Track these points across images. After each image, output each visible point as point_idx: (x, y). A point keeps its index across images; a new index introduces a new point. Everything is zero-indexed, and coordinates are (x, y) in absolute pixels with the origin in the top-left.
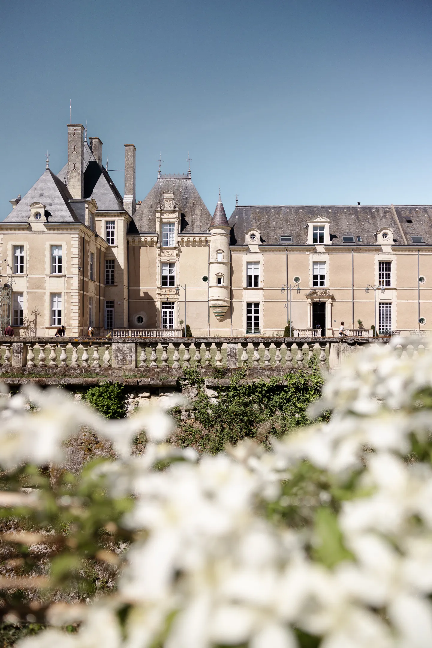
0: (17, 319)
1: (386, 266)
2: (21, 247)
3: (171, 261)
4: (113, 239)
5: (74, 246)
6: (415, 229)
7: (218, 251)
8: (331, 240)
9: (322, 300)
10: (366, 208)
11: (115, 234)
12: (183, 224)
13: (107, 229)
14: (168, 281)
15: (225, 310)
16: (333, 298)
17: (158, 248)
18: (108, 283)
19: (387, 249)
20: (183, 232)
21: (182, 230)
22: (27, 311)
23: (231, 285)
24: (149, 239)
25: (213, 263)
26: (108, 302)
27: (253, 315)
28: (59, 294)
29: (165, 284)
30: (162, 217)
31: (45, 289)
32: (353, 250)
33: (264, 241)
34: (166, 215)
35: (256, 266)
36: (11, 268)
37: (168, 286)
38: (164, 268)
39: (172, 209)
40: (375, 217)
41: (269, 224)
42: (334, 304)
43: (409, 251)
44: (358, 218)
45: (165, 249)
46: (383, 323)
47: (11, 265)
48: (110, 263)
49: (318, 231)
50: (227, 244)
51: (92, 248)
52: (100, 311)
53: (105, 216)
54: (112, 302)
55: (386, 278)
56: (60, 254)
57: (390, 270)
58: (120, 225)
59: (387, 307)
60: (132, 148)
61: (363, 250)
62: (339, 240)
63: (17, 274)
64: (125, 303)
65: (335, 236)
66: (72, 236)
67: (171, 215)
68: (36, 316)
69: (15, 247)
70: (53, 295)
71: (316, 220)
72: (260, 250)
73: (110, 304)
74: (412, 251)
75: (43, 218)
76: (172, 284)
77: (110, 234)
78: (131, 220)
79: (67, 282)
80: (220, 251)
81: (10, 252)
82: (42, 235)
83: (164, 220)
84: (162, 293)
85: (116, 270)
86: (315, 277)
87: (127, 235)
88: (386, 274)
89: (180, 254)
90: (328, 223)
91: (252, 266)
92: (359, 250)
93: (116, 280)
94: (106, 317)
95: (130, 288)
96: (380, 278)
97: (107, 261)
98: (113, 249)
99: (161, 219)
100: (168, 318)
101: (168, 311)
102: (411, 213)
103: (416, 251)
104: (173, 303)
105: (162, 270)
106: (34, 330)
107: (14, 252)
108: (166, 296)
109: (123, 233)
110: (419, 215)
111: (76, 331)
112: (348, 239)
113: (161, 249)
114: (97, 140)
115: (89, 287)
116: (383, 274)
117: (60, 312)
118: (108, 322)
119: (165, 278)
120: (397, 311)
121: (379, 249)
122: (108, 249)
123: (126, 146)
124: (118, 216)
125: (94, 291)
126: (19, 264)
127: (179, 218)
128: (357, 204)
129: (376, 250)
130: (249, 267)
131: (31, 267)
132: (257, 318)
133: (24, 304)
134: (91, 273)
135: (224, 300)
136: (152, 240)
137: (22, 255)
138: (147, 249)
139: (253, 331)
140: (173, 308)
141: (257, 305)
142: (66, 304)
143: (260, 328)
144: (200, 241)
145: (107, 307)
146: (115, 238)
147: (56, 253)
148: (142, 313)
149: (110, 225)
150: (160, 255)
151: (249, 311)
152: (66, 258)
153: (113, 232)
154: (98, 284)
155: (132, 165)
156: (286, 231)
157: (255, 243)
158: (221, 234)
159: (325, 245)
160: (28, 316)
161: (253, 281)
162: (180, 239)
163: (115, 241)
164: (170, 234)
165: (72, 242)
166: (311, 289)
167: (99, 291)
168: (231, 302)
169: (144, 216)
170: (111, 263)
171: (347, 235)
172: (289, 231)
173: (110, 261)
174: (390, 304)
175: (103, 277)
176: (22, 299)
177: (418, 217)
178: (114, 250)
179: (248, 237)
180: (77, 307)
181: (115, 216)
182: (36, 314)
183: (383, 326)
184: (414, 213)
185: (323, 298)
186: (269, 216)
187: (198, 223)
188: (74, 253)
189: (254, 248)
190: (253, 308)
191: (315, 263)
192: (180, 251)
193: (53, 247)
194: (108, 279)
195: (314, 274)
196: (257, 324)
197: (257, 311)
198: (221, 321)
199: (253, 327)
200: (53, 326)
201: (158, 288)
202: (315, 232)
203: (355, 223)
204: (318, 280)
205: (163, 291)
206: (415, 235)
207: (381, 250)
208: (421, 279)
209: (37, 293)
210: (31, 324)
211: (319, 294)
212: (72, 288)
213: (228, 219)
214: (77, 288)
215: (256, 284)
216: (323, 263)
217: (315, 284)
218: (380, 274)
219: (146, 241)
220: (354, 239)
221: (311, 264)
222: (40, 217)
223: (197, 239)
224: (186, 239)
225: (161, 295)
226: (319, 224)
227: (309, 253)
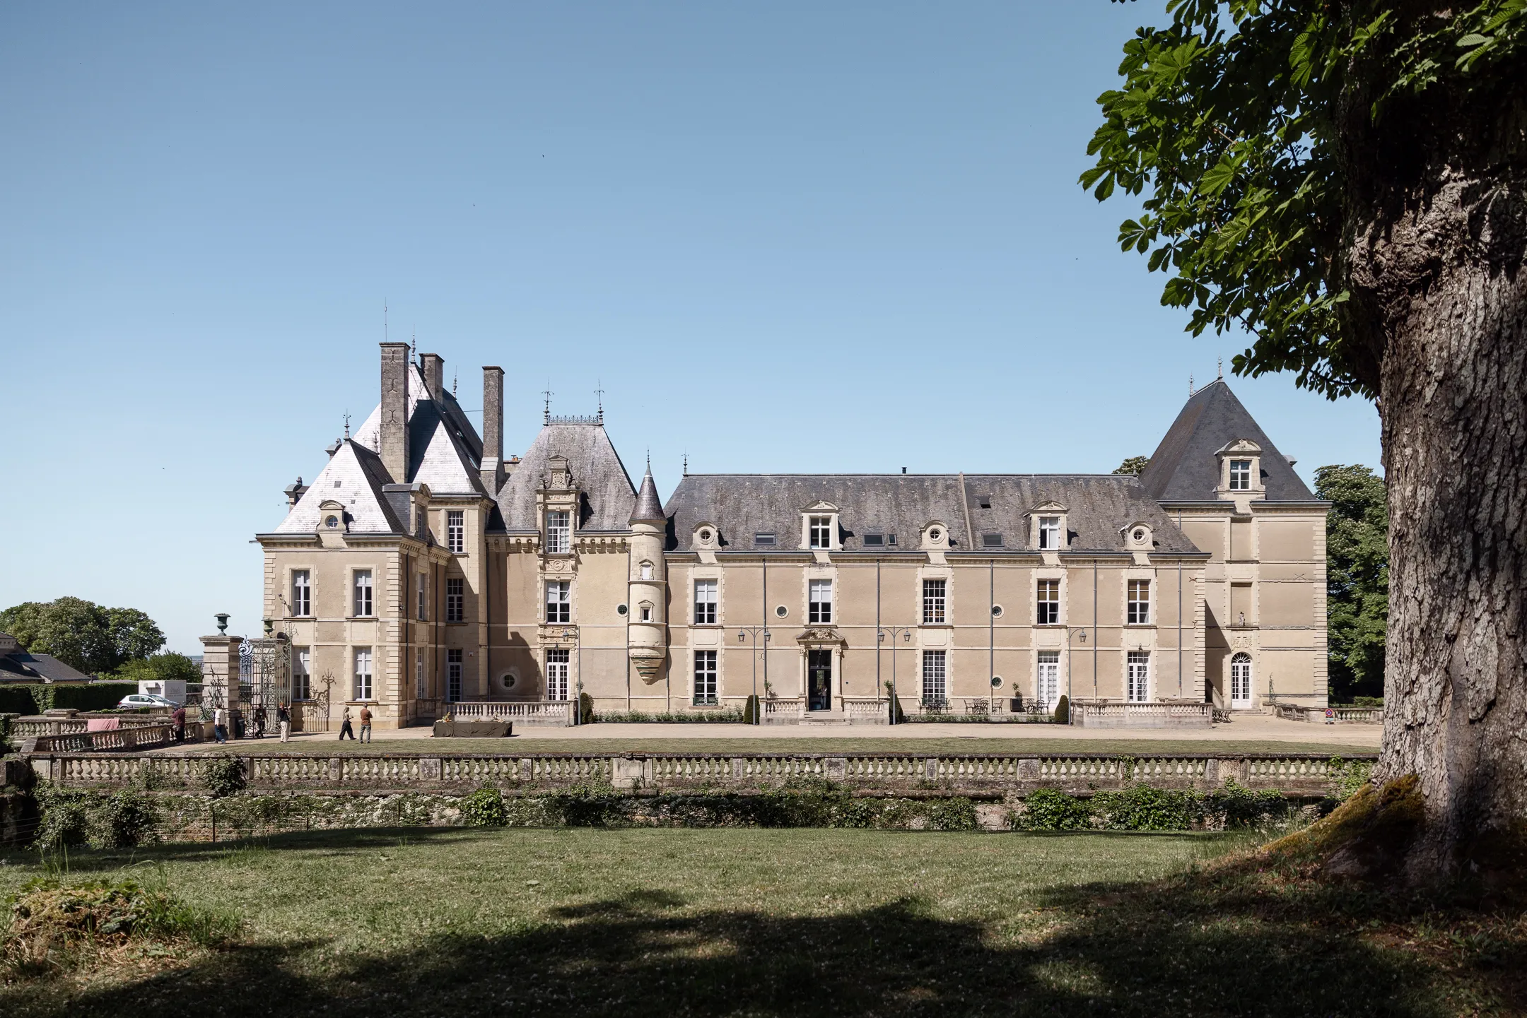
0: (299, 690)
1: (937, 586)
2: (306, 573)
3: (562, 578)
4: (460, 543)
5: (392, 571)
6: (993, 521)
7: (644, 563)
8: (842, 541)
9: (825, 647)
10: (914, 480)
11: (464, 533)
12: (585, 511)
13: (450, 524)
14: (558, 613)
15: (657, 663)
16: (844, 644)
17: (540, 556)
18: (451, 618)
19: (937, 558)
20: (585, 527)
21: (582, 524)
22: (316, 676)
23: (667, 621)
24: (524, 540)
25: (635, 583)
26: (451, 652)
27: (706, 672)
28: (367, 649)
29: (552, 618)
30: (547, 501)
31: (344, 640)
32: (878, 560)
33: (727, 543)
34: (554, 498)
35: (711, 588)
36: (289, 607)
37: (559, 622)
38: (551, 590)
39: (564, 487)
40: (927, 498)
41: (739, 509)
42: (845, 653)
43: (975, 561)
44: (896, 499)
45: (553, 557)
46: (931, 686)
47: (289, 603)
48: (455, 584)
49: (820, 527)
50: (660, 550)
51: (422, 567)
52: (436, 669)
53: (446, 503)
54: (459, 652)
55: (937, 607)
56: (368, 584)
57: (943, 595)
58: (472, 519)
59: (937, 658)
60: (496, 372)
61: (896, 561)
62: (856, 543)
63: (298, 616)
64: (482, 653)
65: (851, 534)
66: (388, 554)
67: (562, 498)
68: (329, 684)
69: (296, 573)
70: (357, 650)
71: (815, 508)
72: (718, 560)
73: (456, 655)
74: (981, 561)
75: (341, 525)
76: (565, 618)
77: (456, 534)
78: (493, 505)
79: (380, 630)
80: (646, 563)
81: (287, 582)
82: (339, 554)
83: (550, 507)
84: (547, 634)
85: (465, 595)
86: (813, 607)
87: (485, 533)
88: (937, 601)
89: (579, 566)
90: (837, 512)
91: (705, 587)
92: (890, 561)
93: (465, 614)
94: (449, 677)
95: (491, 625)
96: (925, 608)
97: (450, 581)
98: (459, 559)
99: (546, 505)
100: (558, 677)
101: (558, 665)
102: (991, 490)
103: (986, 561)
104: (567, 652)
105: (547, 593)
106: (326, 707)
107: (294, 581)
108: (555, 640)
109: (477, 532)
110: (1006, 494)
111: (396, 708)
112: (873, 539)
113: (545, 558)
114: (433, 359)
115: (417, 633)
116: (931, 601)
117: (368, 678)
118: (452, 686)
119: (552, 607)
120: (954, 665)
121: (923, 559)
122: (452, 560)
123: (485, 369)
124: (469, 503)
125: (427, 638)
126: (302, 601)
127: (576, 504)
128: (901, 472)
129: (918, 561)
130: (700, 588)
131: (322, 606)
132: (712, 678)
133: (311, 665)
134: (421, 608)
135: (653, 648)
136: (529, 543)
137: (306, 585)
138: (520, 558)
139: (706, 700)
140: (567, 660)
141: (712, 654)
142: (378, 665)
143: (717, 696)
144: (613, 544)
145: (451, 660)
146: (464, 540)
147: (363, 582)
148: (512, 669)
149: (455, 517)
150: (543, 568)
151: (699, 666)
152: (379, 591)
153: (460, 530)
154: (434, 624)
155: (496, 404)
156: (767, 523)
157: (709, 547)
158: (649, 534)
159: (830, 552)
160: (316, 684)
161: (706, 613)
162: (578, 541)
163: (464, 546)
164: (561, 530)
165: (389, 565)
166: (806, 627)
167: (436, 636)
168: (667, 651)
169: (517, 496)
170: (458, 584)
171: (872, 531)
172: (771, 523)
173: (455, 580)
174: (943, 652)
175: (443, 609)
176: (307, 657)
177: (1003, 497)
178: (461, 561)
179: (696, 536)
180: (397, 670)
181: (463, 503)
182: (329, 681)
183: (931, 691)
184: (997, 488)
185: (827, 643)
186: (741, 494)
187: (610, 510)
188: (391, 582)
189: (707, 557)
190: (706, 660)
191: (813, 582)
192: (578, 562)
193: (358, 573)
194: (451, 611)
195: (812, 601)
196: (712, 689)
197: (712, 666)
198: (650, 683)
199: (706, 693)
200: (358, 700)
201: (541, 626)
202: (814, 527)
203: (890, 508)
204: (819, 612)
205: (548, 632)
206: (990, 532)
207: (927, 560)
208: (996, 611)
209: (331, 648)
210: (321, 698)
211: (818, 636)
212: (389, 639)
213: (663, 505)
214: (397, 639)
215: (711, 619)
216: (827, 582)
217: (813, 618)
218: (925, 602)
219: (518, 544)
220: (884, 539)
221: (807, 585)
222: (336, 525)
223: (608, 541)
224: (588, 541)
225: (545, 637)
226: (820, 514)
227: (802, 565)
